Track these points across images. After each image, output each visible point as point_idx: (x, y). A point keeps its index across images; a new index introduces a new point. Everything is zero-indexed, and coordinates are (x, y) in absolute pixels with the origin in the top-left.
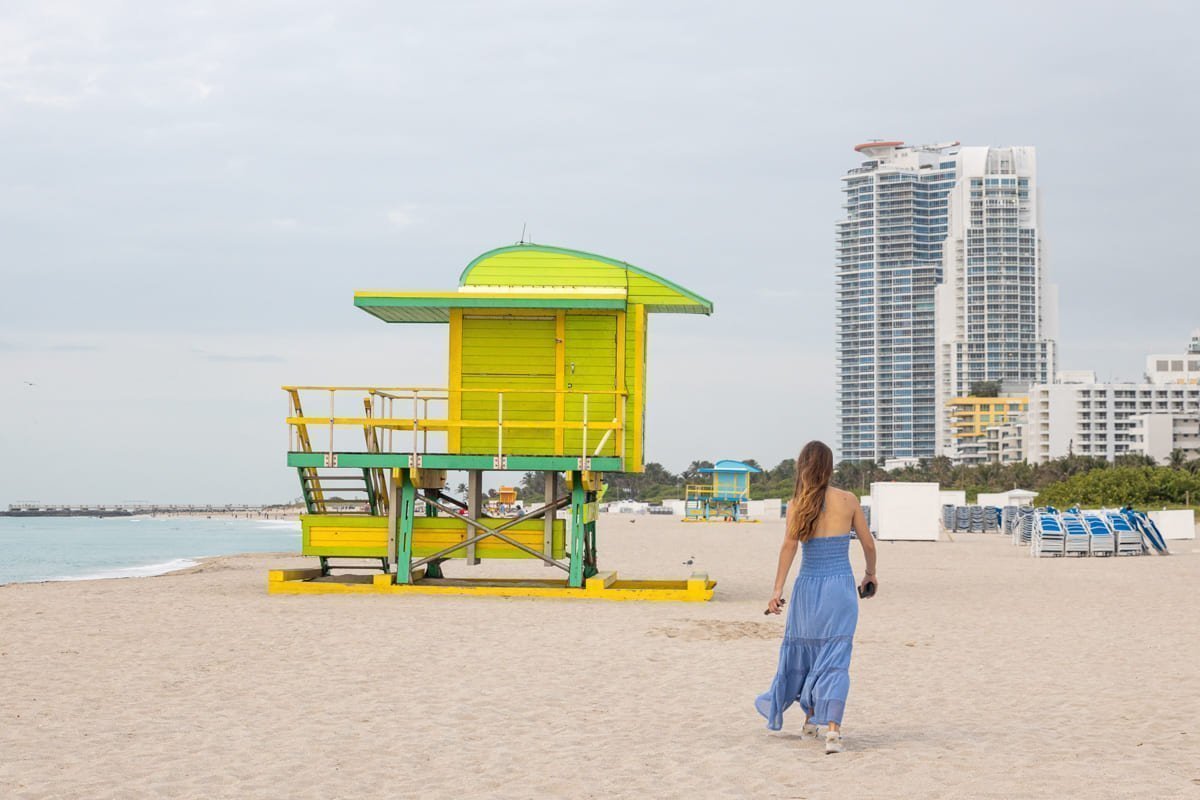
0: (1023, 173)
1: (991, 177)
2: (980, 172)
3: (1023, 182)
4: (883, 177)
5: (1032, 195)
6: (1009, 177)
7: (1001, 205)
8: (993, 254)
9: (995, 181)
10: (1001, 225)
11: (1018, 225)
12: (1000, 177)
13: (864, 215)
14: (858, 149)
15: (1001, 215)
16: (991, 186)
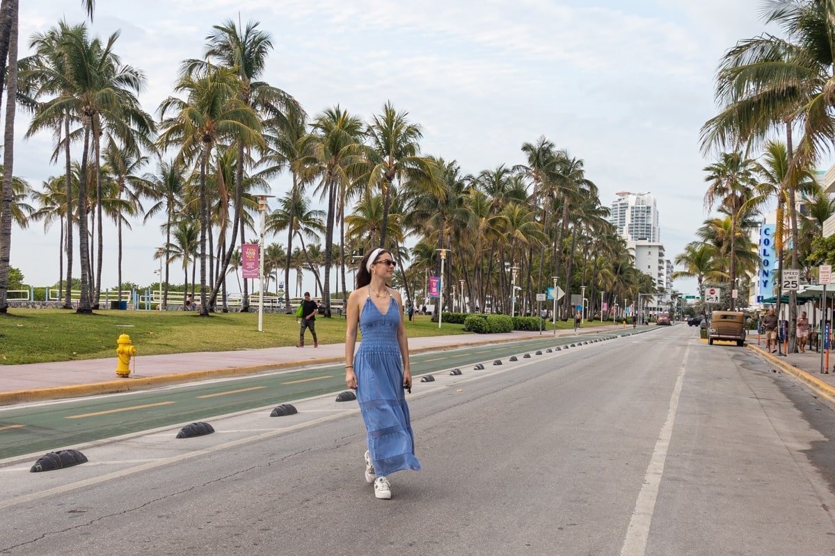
0: (649, 205)
1: (638, 206)
2: (634, 205)
3: (648, 208)
4: (622, 204)
5: (652, 212)
6: (644, 206)
7: (640, 216)
8: (636, 232)
9: (639, 208)
10: (640, 222)
11: (645, 223)
12: (641, 206)
13: (615, 217)
14: (617, 194)
15: (640, 219)
16: (637, 209)
